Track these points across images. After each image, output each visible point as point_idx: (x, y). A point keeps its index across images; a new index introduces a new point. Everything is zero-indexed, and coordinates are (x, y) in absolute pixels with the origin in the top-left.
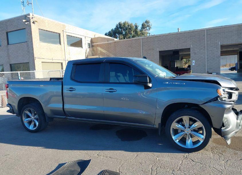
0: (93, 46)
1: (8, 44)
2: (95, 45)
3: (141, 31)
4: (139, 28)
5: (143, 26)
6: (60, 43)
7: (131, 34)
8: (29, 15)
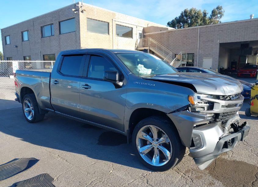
0: (144, 36)
1: (60, 33)
2: (148, 35)
3: (210, 19)
4: (208, 16)
5: (214, 13)
6: (109, 34)
7: (197, 23)
8: (78, 4)
